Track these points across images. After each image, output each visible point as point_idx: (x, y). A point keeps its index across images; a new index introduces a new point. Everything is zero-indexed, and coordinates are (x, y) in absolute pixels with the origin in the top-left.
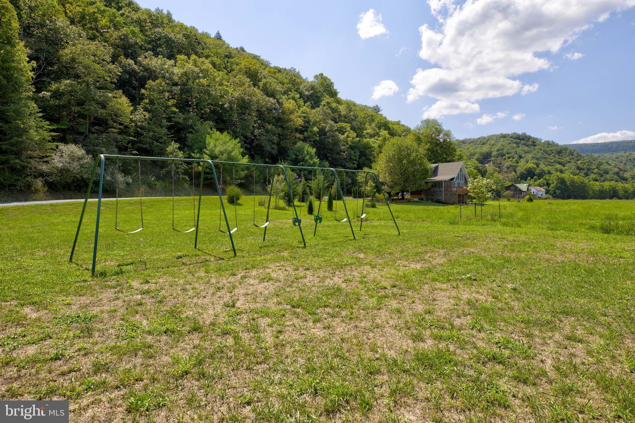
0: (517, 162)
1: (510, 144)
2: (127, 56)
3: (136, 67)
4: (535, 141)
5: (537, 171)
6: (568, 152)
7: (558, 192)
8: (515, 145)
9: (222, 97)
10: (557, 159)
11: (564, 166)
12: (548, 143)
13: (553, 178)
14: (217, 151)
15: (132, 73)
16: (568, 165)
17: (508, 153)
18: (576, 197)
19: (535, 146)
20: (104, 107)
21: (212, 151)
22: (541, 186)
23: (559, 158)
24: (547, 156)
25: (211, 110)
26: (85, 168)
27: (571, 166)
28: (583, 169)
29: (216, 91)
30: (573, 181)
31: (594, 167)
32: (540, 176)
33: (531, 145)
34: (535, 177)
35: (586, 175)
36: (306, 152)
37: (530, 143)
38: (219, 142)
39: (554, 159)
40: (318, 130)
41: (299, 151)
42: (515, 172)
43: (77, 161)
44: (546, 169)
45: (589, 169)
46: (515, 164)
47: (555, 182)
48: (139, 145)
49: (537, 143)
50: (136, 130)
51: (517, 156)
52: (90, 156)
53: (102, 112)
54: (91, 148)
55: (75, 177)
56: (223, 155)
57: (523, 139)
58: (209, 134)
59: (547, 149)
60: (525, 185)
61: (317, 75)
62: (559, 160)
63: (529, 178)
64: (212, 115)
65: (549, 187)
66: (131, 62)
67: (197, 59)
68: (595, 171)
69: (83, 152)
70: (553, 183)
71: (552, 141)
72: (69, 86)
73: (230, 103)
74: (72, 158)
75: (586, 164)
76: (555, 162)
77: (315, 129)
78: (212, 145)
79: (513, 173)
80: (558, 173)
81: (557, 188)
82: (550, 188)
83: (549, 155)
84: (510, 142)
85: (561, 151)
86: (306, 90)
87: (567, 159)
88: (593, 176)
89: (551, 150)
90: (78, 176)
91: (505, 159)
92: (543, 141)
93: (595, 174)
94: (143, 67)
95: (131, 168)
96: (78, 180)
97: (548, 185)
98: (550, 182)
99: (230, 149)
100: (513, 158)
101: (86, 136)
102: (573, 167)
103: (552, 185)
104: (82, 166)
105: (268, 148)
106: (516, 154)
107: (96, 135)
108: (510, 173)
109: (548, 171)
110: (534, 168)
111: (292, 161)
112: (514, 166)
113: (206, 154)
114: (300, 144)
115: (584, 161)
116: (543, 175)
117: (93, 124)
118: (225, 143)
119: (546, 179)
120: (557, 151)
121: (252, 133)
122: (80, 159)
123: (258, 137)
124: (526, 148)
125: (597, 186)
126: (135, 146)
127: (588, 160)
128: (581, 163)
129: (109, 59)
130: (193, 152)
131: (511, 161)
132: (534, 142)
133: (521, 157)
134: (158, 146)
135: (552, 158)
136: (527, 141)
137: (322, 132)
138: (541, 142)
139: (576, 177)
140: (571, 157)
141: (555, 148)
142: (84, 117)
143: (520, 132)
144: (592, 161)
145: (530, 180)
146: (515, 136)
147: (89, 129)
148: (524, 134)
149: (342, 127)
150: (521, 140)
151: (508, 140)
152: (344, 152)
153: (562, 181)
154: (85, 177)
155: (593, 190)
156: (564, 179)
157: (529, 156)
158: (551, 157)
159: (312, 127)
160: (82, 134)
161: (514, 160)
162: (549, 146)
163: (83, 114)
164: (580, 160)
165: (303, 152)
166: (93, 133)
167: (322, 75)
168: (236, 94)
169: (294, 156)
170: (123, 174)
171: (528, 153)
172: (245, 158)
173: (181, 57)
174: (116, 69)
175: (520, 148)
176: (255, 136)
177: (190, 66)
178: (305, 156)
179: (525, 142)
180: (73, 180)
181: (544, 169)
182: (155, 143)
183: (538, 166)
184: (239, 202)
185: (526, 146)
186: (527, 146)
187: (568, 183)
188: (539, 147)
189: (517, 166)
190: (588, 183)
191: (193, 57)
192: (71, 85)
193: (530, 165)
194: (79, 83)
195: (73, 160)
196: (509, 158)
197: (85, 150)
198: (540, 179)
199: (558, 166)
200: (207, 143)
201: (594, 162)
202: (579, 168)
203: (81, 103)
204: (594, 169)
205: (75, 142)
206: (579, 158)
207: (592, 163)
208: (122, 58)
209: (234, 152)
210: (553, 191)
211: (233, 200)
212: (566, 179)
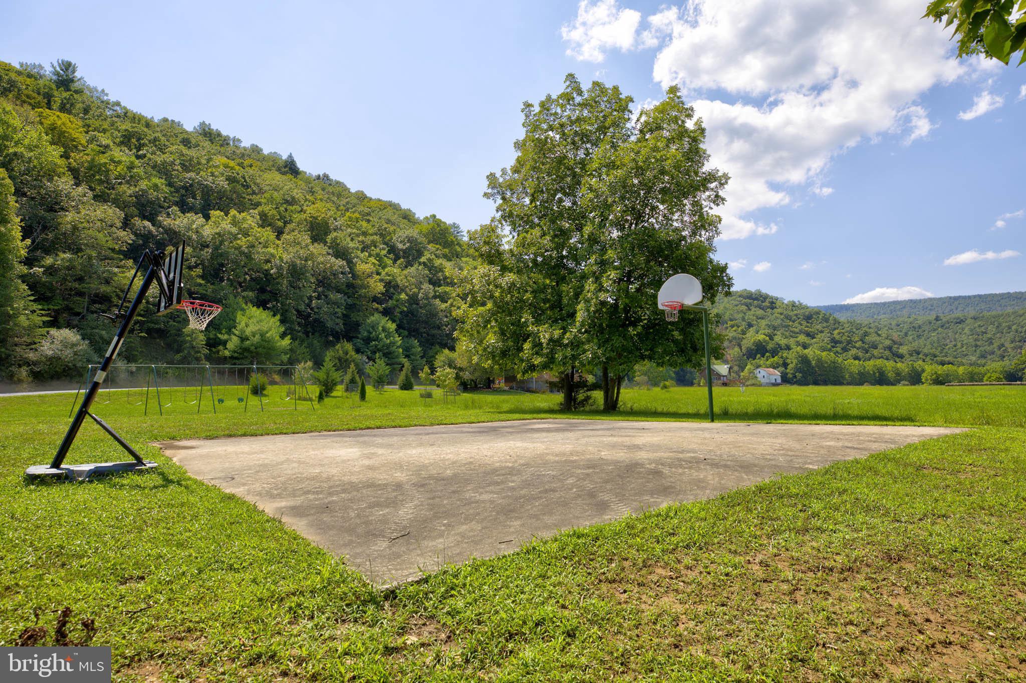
0: (744, 333)
1: (737, 306)
2: (144, 217)
3: (152, 228)
4: (775, 301)
5: (770, 346)
6: (821, 317)
7: (799, 375)
8: (744, 308)
9: (268, 261)
10: (803, 327)
11: (813, 338)
12: (793, 305)
13: (792, 357)
14: (248, 331)
15: (147, 237)
16: (819, 336)
17: (731, 320)
18: (825, 383)
19: (772, 308)
20: (107, 282)
21: (243, 331)
22: (774, 368)
23: (807, 327)
24: (791, 323)
25: (251, 278)
26: (79, 355)
27: (823, 338)
28: (840, 342)
29: (259, 255)
30: (819, 360)
31: (857, 339)
32: (774, 353)
33: (768, 307)
34: (767, 354)
35: (845, 350)
36: (380, 328)
37: (767, 304)
38: (252, 320)
39: (800, 327)
40: (407, 298)
41: (373, 327)
42: (740, 346)
43: (71, 348)
44: (784, 342)
45: (849, 342)
46: (740, 336)
47: (795, 361)
48: (149, 324)
49: (778, 304)
50: (147, 307)
51: (744, 323)
52: (87, 342)
53: (104, 289)
54: (89, 331)
55: (67, 366)
56: (254, 337)
57: (756, 299)
58: (243, 310)
59: (791, 313)
60: (726, 366)
61: (427, 217)
62: (806, 329)
63: (759, 356)
64: (253, 284)
65: (786, 369)
66: (147, 223)
67: (237, 214)
68: (857, 345)
69: (79, 337)
70: (792, 363)
71: (799, 301)
72: (68, 261)
73: (280, 268)
74: (65, 344)
75: (846, 334)
76: (801, 332)
77: (403, 296)
78: (243, 324)
79: (737, 349)
80: (799, 348)
81: (797, 370)
82: (788, 371)
83: (794, 322)
84: (737, 303)
85: (810, 316)
86: (401, 242)
87: (819, 327)
88: (854, 351)
89: (796, 315)
90: (70, 364)
91: (727, 328)
92: (786, 302)
93: (858, 349)
94: (163, 228)
95: (136, 353)
96: (70, 369)
97: (785, 365)
98: (788, 361)
99: (265, 329)
100: (738, 327)
101: (83, 317)
102: (826, 340)
103: (790, 366)
104: (75, 354)
105: (329, 324)
106: (743, 320)
107: (95, 315)
108: (733, 349)
109: (786, 345)
110: (765, 341)
111: (363, 340)
112: (739, 338)
113: (235, 335)
114: (376, 317)
115: (843, 331)
116: (779, 352)
117: (94, 302)
118: (259, 322)
119: (782, 357)
120: (804, 316)
121: (309, 305)
122: (73, 345)
123: (316, 310)
124: (760, 312)
125: (854, 366)
126: (145, 326)
127: (848, 329)
128: (839, 334)
129: (119, 224)
130: (221, 333)
131: (735, 331)
132: (772, 303)
133: (750, 325)
134: (174, 326)
135: (796, 326)
136: (763, 302)
137: (413, 300)
138: (783, 303)
139: (824, 354)
140: (825, 324)
141: (802, 311)
142: (81, 294)
143: (752, 288)
144: (854, 330)
145: (759, 358)
146: (745, 294)
147: (88, 308)
148: (759, 291)
149: (445, 292)
150: (754, 299)
151: (735, 300)
152: (447, 326)
153: (804, 360)
154: (78, 365)
155: (851, 373)
156: (806, 357)
157: (763, 323)
158: (796, 324)
159: (400, 293)
160: (78, 314)
161: (740, 329)
162: (794, 308)
163: (81, 292)
164: (837, 329)
165: (378, 328)
166: (92, 312)
167: (434, 216)
168: (286, 257)
169: (366, 334)
170: (126, 362)
171: (763, 318)
172: (286, 338)
173: (215, 214)
174: (127, 237)
175: (752, 312)
176: (312, 309)
177: (226, 225)
178: (380, 334)
179: (760, 302)
180: (64, 369)
181: (780, 342)
182: (172, 323)
183: (771, 338)
184: (265, 392)
185: (760, 308)
186: (763, 309)
187: (813, 363)
188: (779, 310)
189: (743, 338)
190: (842, 362)
191: (233, 212)
192: (70, 260)
193: (761, 337)
194: (78, 256)
195: (66, 347)
196: (732, 326)
197: (81, 335)
198: (773, 357)
199: (802, 338)
200: (237, 321)
201: (857, 332)
202: (835, 342)
203: (80, 279)
204: (856, 342)
205: (69, 326)
206: (837, 325)
207: (854, 333)
208: (135, 220)
209: (271, 333)
210: (792, 374)
211: (257, 391)
212: (810, 357)
